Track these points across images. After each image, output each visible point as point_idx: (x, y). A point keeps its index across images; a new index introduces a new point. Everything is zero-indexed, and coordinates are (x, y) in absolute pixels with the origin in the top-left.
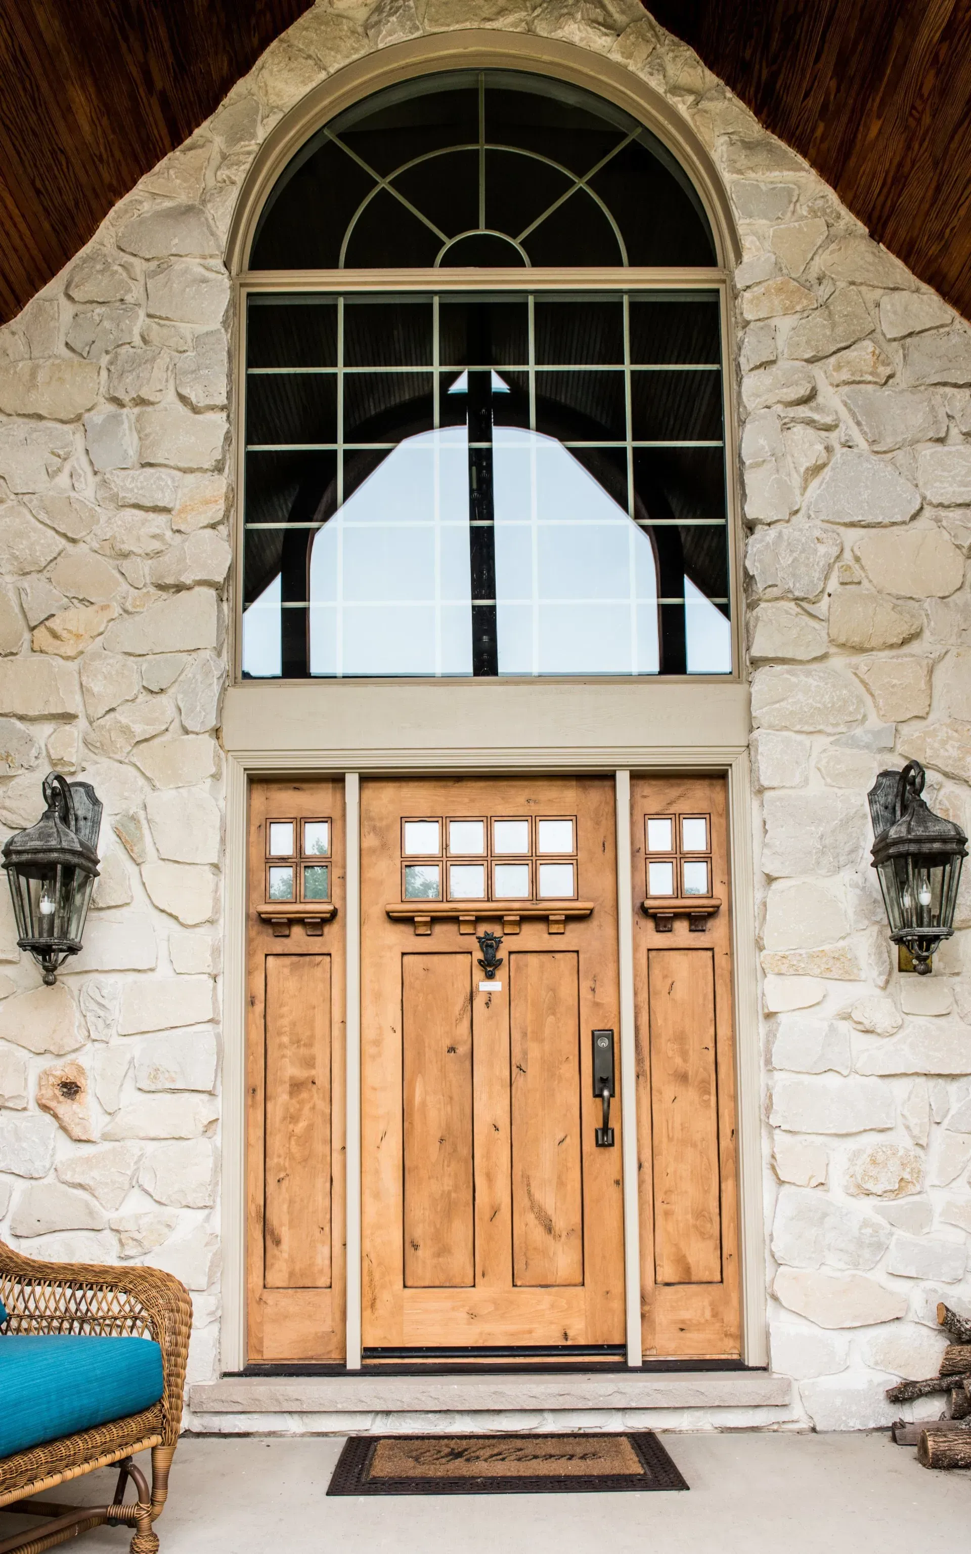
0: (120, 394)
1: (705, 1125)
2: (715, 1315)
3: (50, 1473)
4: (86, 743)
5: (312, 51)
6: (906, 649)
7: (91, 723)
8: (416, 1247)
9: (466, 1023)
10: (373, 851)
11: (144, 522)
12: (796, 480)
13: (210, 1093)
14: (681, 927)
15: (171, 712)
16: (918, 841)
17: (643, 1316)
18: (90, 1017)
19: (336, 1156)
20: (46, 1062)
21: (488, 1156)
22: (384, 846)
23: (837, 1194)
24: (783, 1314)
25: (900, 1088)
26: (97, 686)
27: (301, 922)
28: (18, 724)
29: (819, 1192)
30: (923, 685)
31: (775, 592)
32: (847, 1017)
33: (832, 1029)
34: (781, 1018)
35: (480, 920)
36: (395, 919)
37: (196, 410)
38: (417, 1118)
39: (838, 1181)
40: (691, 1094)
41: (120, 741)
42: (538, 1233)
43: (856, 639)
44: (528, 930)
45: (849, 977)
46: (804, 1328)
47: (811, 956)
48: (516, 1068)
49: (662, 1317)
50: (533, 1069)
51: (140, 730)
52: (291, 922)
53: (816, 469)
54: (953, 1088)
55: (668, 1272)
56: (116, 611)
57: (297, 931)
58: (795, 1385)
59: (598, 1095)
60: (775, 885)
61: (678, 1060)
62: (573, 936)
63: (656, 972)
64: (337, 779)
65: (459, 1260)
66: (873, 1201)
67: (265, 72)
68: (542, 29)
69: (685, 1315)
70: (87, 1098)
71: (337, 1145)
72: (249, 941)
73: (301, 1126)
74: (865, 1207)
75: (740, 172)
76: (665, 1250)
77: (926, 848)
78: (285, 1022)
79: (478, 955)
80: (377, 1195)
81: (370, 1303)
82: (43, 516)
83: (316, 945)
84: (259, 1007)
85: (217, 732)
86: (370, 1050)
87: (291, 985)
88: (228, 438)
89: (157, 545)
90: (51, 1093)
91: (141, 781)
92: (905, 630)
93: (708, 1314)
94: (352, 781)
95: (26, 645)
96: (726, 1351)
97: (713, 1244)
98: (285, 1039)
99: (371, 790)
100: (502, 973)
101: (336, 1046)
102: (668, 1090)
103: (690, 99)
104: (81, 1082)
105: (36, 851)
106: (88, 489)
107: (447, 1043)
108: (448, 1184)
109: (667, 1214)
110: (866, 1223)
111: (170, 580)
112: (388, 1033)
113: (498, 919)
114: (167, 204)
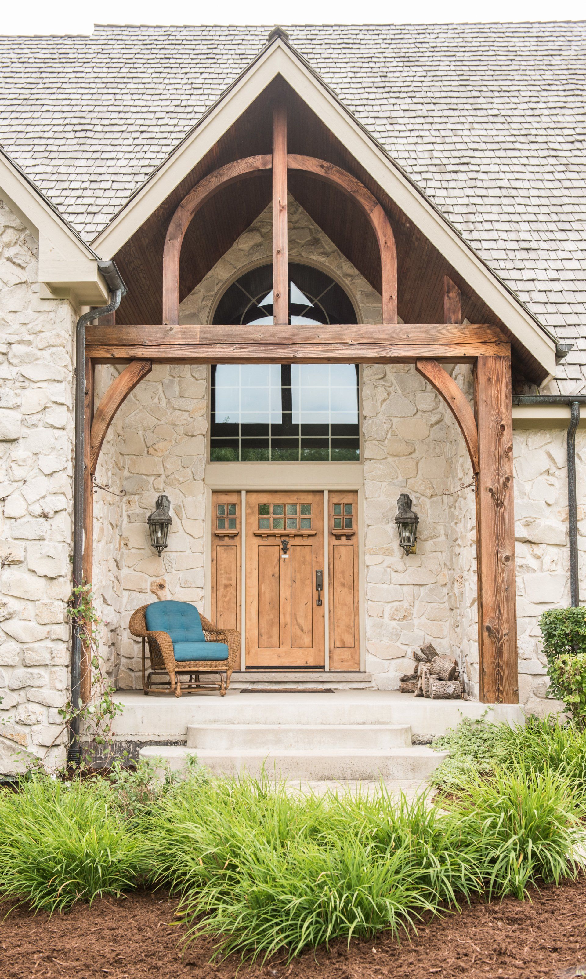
0: (174, 374)
1: (350, 599)
2: (352, 657)
3: (195, 667)
4: (164, 482)
5: (232, 262)
6: (410, 456)
7: (167, 477)
8: (262, 636)
9: (277, 567)
10: (249, 514)
11: (182, 415)
12: (379, 404)
13: (202, 588)
14: (344, 538)
15: (190, 474)
16: (404, 519)
17: (330, 657)
18: (167, 565)
19: (238, 608)
20: (153, 579)
21: (284, 608)
22: (253, 512)
23: (386, 619)
24: (370, 656)
25: (405, 588)
26: (168, 466)
27: (228, 536)
28: (145, 477)
29: (380, 619)
30: (414, 468)
31: (371, 438)
32: (390, 567)
33: (385, 570)
34: (370, 567)
35: (282, 536)
36: (256, 535)
37: (197, 380)
38: (262, 596)
39: (386, 615)
40: (346, 590)
41: (175, 483)
42: (299, 632)
43: (395, 453)
44: (297, 539)
45: (391, 555)
46: (376, 659)
47: (380, 549)
48: (293, 581)
49: (336, 657)
50: (298, 582)
51: (181, 479)
52: (225, 536)
53: (385, 400)
54: (422, 589)
55: (338, 644)
56: (173, 442)
57: (226, 539)
58: (373, 676)
59: (317, 590)
60: (370, 527)
61: (342, 579)
62: (310, 541)
63: (336, 552)
64: (239, 492)
65: (275, 639)
66: (397, 622)
67: (217, 269)
68: (304, 254)
69: (343, 657)
70: (166, 589)
71: (238, 604)
72: (212, 542)
73: (228, 598)
74: (394, 623)
75: (364, 304)
76: (337, 637)
77: (406, 521)
78: (223, 566)
79: (281, 547)
80: (250, 620)
81: (248, 653)
82: (151, 413)
83: (232, 543)
84: (215, 562)
85: (203, 480)
86: (248, 575)
87: (225, 555)
88: (206, 387)
89: (185, 422)
90: (155, 588)
91: (181, 494)
92: (410, 450)
93: (350, 657)
94: (243, 493)
95: (146, 452)
96: (355, 668)
97: (352, 636)
98: (223, 572)
99: (249, 495)
100: (289, 552)
101: (238, 574)
102: (339, 589)
103: (350, 279)
104: (165, 584)
105: (158, 520)
106: (164, 403)
107: (272, 573)
108: (272, 616)
109: (338, 626)
110: (393, 628)
111: (190, 434)
112: (254, 570)
113: (288, 536)
114: (187, 313)
